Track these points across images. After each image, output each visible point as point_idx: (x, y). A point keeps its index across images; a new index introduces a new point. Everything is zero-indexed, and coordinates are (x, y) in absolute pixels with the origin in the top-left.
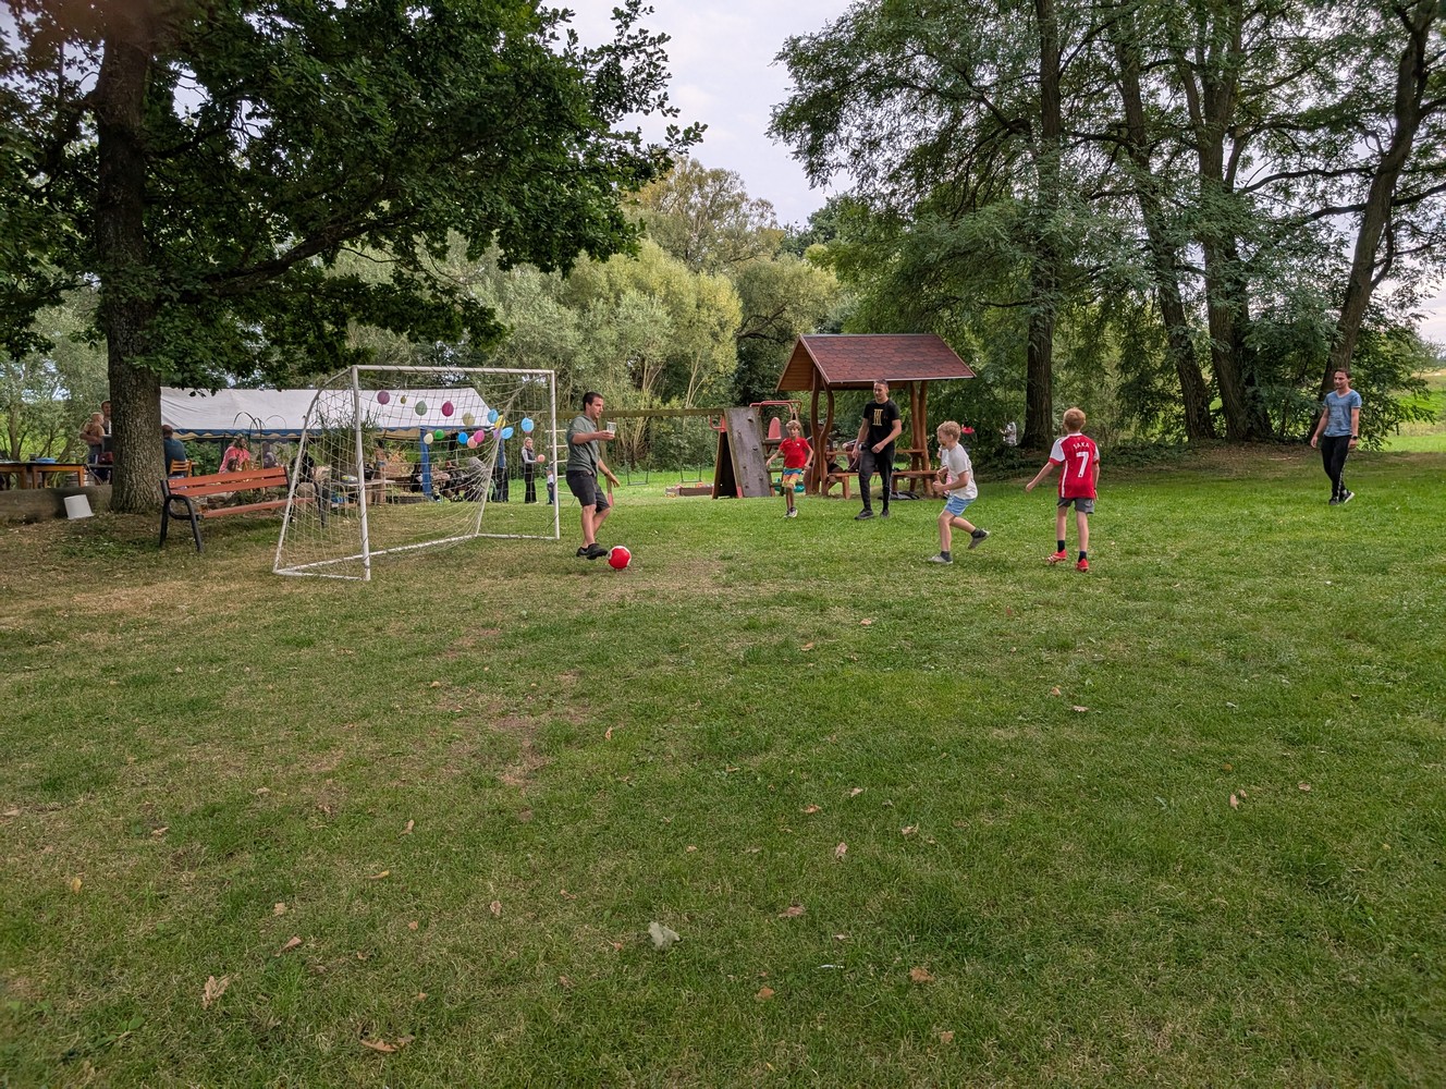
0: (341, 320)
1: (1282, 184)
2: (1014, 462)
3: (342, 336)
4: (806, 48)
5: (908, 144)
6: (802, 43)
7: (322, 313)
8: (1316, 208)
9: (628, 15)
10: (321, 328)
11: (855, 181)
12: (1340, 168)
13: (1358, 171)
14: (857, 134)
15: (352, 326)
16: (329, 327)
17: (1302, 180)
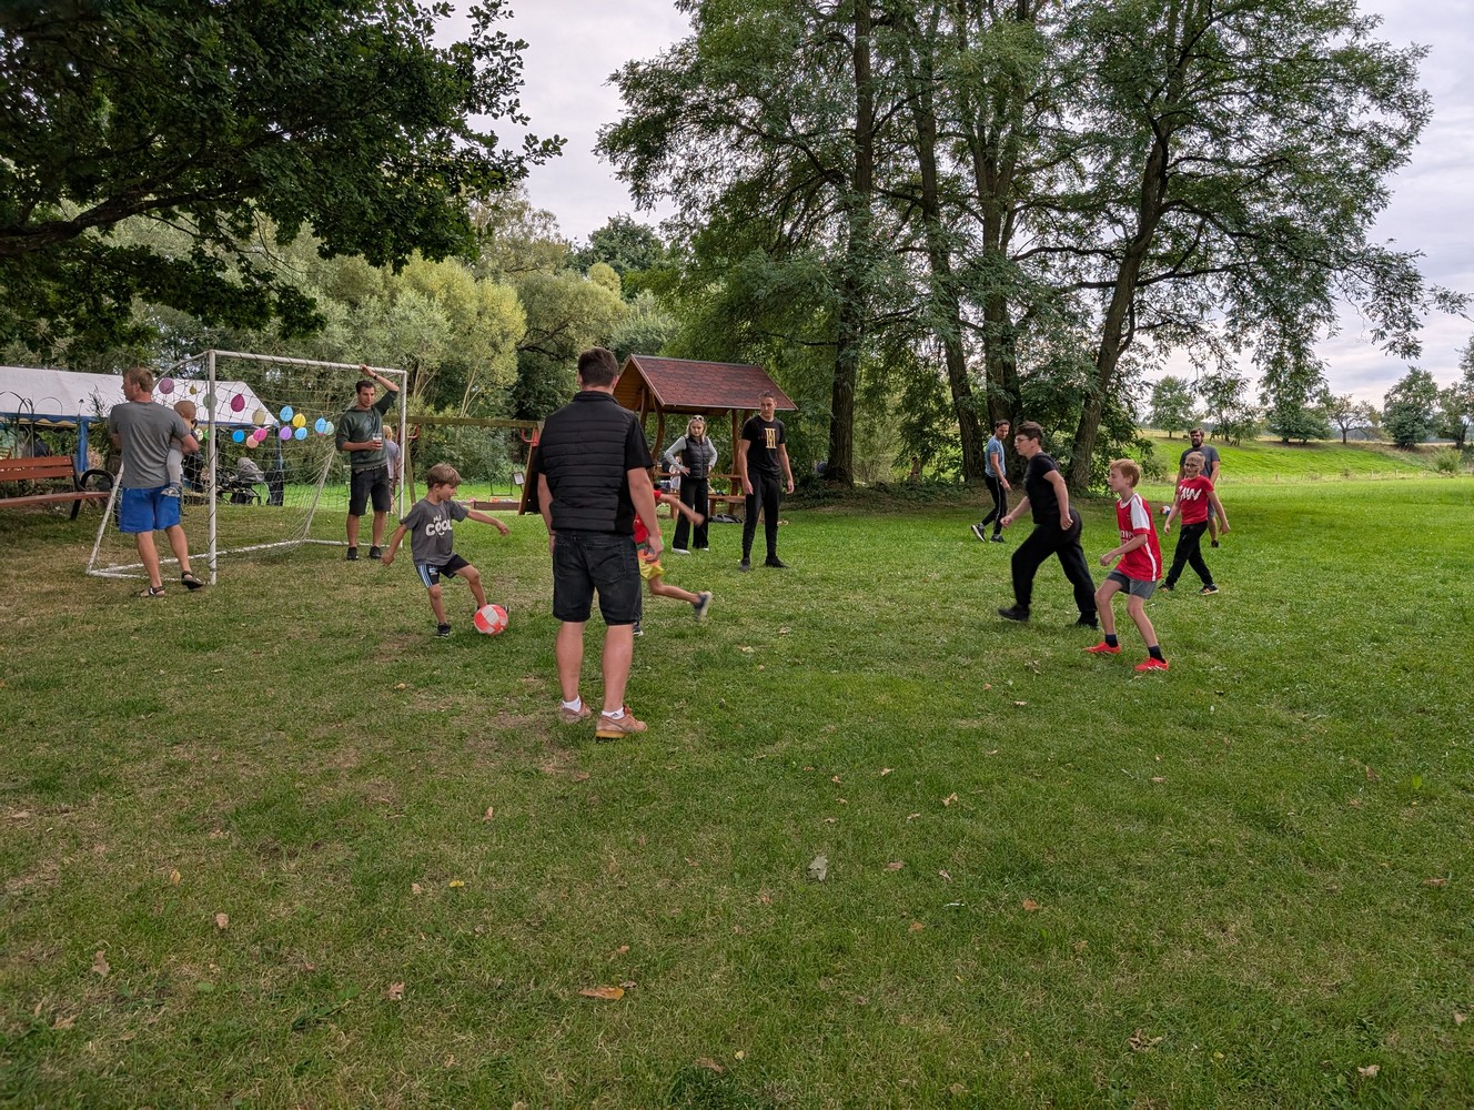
0: (123, 295)
1: (1042, 254)
2: (821, 491)
3: (124, 313)
4: (645, 74)
5: (727, 178)
6: (641, 68)
7: (101, 285)
8: (1069, 281)
9: (487, 16)
10: (97, 302)
11: (678, 209)
12: (1088, 248)
13: (1103, 252)
14: (682, 163)
15: (136, 300)
16: (108, 301)
17: (1057, 255)
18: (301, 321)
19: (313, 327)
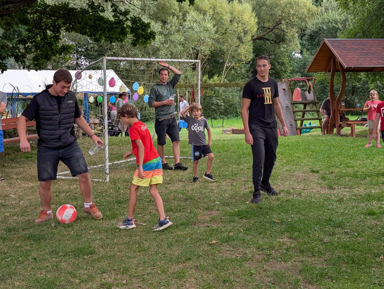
18: (143, 35)
19: (149, 39)
